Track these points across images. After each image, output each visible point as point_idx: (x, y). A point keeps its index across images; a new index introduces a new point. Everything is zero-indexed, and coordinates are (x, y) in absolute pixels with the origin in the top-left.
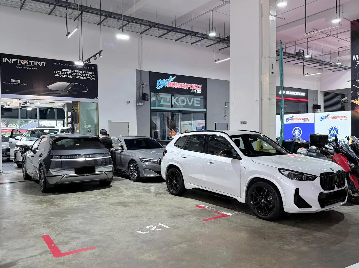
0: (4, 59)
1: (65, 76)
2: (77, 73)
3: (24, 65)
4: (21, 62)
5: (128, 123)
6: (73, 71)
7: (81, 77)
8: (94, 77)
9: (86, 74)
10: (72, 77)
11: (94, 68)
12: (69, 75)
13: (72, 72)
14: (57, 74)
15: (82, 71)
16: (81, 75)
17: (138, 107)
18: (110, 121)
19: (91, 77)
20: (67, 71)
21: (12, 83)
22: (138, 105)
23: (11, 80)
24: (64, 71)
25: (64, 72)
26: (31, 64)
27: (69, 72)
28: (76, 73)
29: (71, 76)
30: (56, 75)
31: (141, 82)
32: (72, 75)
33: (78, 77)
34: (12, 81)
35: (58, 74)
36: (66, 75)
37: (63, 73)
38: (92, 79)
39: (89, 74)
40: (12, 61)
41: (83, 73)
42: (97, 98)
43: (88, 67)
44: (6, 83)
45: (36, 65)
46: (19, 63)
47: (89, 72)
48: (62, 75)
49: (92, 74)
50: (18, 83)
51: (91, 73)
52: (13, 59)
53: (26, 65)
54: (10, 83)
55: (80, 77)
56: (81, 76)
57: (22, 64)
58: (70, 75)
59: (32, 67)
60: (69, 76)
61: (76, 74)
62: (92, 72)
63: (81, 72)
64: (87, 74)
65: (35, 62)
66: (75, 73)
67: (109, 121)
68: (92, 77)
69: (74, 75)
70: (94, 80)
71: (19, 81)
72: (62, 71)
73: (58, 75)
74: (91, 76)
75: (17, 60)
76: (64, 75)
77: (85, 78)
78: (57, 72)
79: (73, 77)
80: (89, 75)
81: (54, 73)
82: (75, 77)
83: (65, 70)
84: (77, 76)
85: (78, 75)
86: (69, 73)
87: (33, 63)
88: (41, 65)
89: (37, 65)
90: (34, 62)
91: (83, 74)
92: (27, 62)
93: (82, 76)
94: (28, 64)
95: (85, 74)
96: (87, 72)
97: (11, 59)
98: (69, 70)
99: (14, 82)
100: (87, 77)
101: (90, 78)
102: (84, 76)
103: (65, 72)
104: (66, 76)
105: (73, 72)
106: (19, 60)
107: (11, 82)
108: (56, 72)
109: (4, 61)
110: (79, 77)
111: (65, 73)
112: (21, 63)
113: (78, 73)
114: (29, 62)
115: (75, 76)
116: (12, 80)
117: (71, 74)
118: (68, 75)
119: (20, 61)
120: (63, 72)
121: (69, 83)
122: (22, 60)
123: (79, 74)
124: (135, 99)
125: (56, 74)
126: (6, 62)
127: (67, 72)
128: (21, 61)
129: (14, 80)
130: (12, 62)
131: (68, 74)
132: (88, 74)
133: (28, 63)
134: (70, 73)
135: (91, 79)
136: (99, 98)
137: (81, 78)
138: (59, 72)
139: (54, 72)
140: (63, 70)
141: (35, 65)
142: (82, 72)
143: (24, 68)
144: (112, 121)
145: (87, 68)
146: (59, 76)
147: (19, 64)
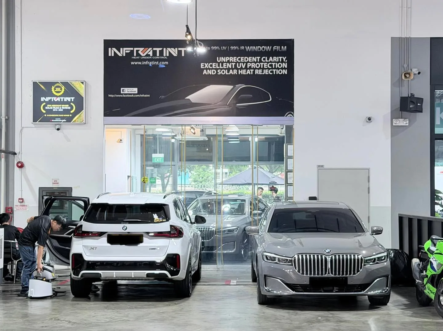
0: (110, 49)
1: (223, 72)
2: (248, 62)
3: (145, 58)
4: (140, 52)
5: (369, 169)
6: (240, 59)
7: (256, 70)
8: (286, 67)
9: (268, 63)
10: (238, 72)
11: (285, 47)
12: (231, 69)
13: (237, 62)
14: (207, 69)
15: (259, 58)
16: (258, 65)
17: (395, 131)
18: (322, 166)
19: (278, 69)
20: (229, 62)
21: (122, 94)
22: (394, 124)
23: (122, 89)
24: (221, 62)
25: (221, 64)
26: (158, 55)
27: (231, 62)
28: (247, 63)
29: (235, 72)
30: (205, 72)
31: (405, 66)
32: (238, 69)
33: (251, 71)
34: (123, 91)
35: (209, 69)
36: (225, 69)
37: (219, 66)
38: (280, 72)
39: (275, 62)
40: (123, 52)
41: (261, 61)
42: (291, 114)
43: (272, 48)
44: (112, 96)
45: (166, 56)
46: (135, 55)
47: (275, 59)
48: (217, 69)
49: (282, 62)
50: (134, 94)
51: (279, 59)
52: (125, 49)
53: (148, 58)
54: (119, 96)
55: (254, 72)
56: (256, 68)
57: (142, 56)
58: (233, 69)
59: (160, 60)
60: (231, 70)
61: (246, 65)
62: (281, 58)
63: (257, 59)
64: (271, 62)
65: (165, 49)
66: (244, 63)
67: (319, 166)
68: (282, 69)
69: (241, 68)
70: (286, 73)
71: (135, 90)
72: (216, 62)
73: (208, 71)
74: (280, 65)
75: (132, 49)
76: (221, 69)
77: (266, 72)
78: (208, 66)
79: (239, 72)
80: (274, 64)
81: (202, 67)
82: (243, 72)
83: (223, 59)
84: (248, 69)
85: (250, 68)
86: (232, 65)
87: (161, 52)
89: (168, 55)
90: (163, 50)
91: (262, 64)
92: (150, 51)
93: (260, 68)
94: (151, 55)
95: (265, 62)
96: (271, 58)
97: (121, 49)
98: (231, 59)
99: (126, 93)
100: (269, 69)
101: (276, 71)
102: (263, 69)
103: (224, 64)
104: (226, 72)
105: (239, 63)
106: (135, 49)
107: (122, 92)
108: (205, 66)
109: (110, 55)
110: (252, 70)
111: (224, 65)
112: (140, 56)
113: (251, 63)
114: (153, 51)
115: (243, 69)
116: (123, 90)
117: (235, 65)
118: (229, 70)
119: (137, 51)
120: (219, 63)
121: (232, 87)
122: (141, 49)
123: (253, 65)
124: (388, 110)
125: (205, 70)
126: (113, 55)
127: (228, 64)
128: (139, 50)
129: (126, 89)
130: (124, 55)
131: (230, 67)
132: (273, 62)
133: (151, 54)
134: (233, 64)
135: (278, 72)
136: (295, 115)
137: (257, 72)
138: (211, 66)
140: (219, 60)
141: (165, 55)
143: (144, 63)
144: (325, 167)
145: (270, 50)
146: (210, 74)
147: (136, 56)
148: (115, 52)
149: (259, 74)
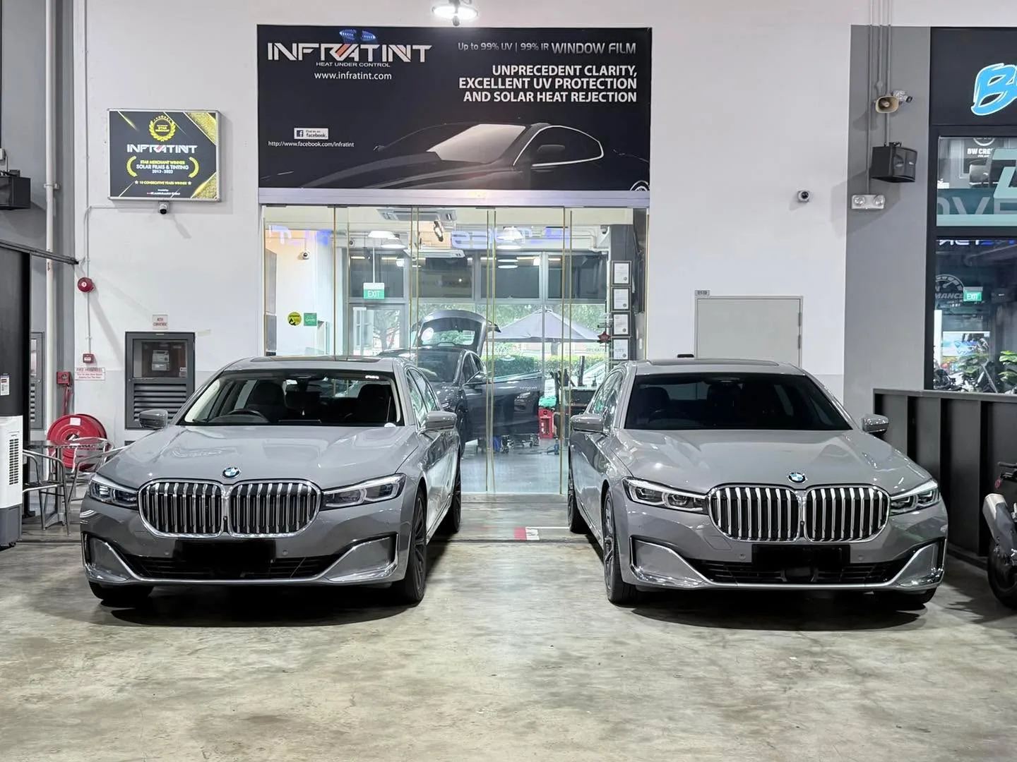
1: (505, 97)
2: (557, 76)
3: (343, 65)
4: (332, 52)
5: (800, 299)
6: (539, 70)
7: (573, 94)
8: (635, 87)
9: (598, 77)
10: (535, 97)
11: (634, 45)
12: (521, 90)
13: (535, 76)
14: (471, 90)
15: (578, 67)
16: (576, 83)
17: (856, 219)
18: (705, 292)
19: (618, 90)
20: (516, 75)
21: (297, 141)
22: (854, 207)
23: (296, 130)
24: (500, 76)
25: (500, 80)
26: (370, 59)
27: (523, 76)
28: (554, 78)
29: (530, 96)
30: (467, 96)
31: (880, 85)
32: (535, 91)
33: (562, 96)
34: (298, 135)
35: (477, 90)
36: (509, 91)
37: (496, 84)
38: (623, 97)
39: (612, 76)
40: (298, 51)
41: (582, 75)
42: (645, 185)
43: (607, 47)
44: (277, 144)
45: (387, 62)
46: (323, 58)
47: (612, 70)
48: (492, 91)
49: (627, 76)
50: (322, 141)
51: (621, 69)
52: (301, 45)
53: (349, 65)
54: (291, 144)
55: (568, 97)
56: (573, 90)
57: (337, 62)
58: (525, 91)
59: (373, 70)
60: (522, 93)
61: (553, 83)
62: (624, 67)
63: (575, 69)
64: (603, 76)
66: (547, 78)
67: (699, 292)
68: (626, 90)
69: (543, 90)
70: (635, 100)
71: (324, 133)
72: (492, 76)
73: (475, 93)
74: (622, 84)
76: (501, 91)
77: (593, 97)
78: (474, 83)
79: (539, 97)
80: (609, 80)
81: (461, 87)
82: (546, 97)
83: (504, 69)
84: (557, 90)
85: (561, 89)
86: (523, 82)
88: (406, 60)
89: (391, 59)
91: (585, 80)
92: (353, 51)
93: (581, 89)
94: (357, 59)
95: (592, 77)
96: (604, 67)
97: (294, 46)
98: (522, 69)
99: (305, 137)
100: (599, 91)
101: (613, 96)
102: (588, 90)
103: (507, 80)
104: (510, 97)
105: (538, 78)
106: (323, 46)
107: (296, 137)
108: (467, 83)
109: (270, 58)
110: (564, 94)
111: (507, 83)
112: (334, 60)
113: (563, 77)
114: (360, 50)
115: (547, 91)
116: (298, 132)
117: (531, 83)
118: (516, 92)
119: (328, 50)
120: (496, 78)
121: (520, 129)
122: (336, 46)
123: (567, 83)
124: (841, 177)
125: (468, 93)
126: (276, 58)
127: (515, 80)
128: (331, 49)
129: (305, 130)
130: (300, 58)
131: (520, 87)
132: (608, 77)
133: (356, 56)
134: (526, 80)
135: (618, 97)
136: (651, 187)
137: (574, 97)
138: (481, 83)
139: (461, 83)
140: (497, 71)
141: (384, 59)
142: (582, 70)
143: (341, 76)
144: (712, 294)
145: (602, 51)
146: (479, 100)
147: (325, 62)
148: (280, 51)
149: (579, 102)
